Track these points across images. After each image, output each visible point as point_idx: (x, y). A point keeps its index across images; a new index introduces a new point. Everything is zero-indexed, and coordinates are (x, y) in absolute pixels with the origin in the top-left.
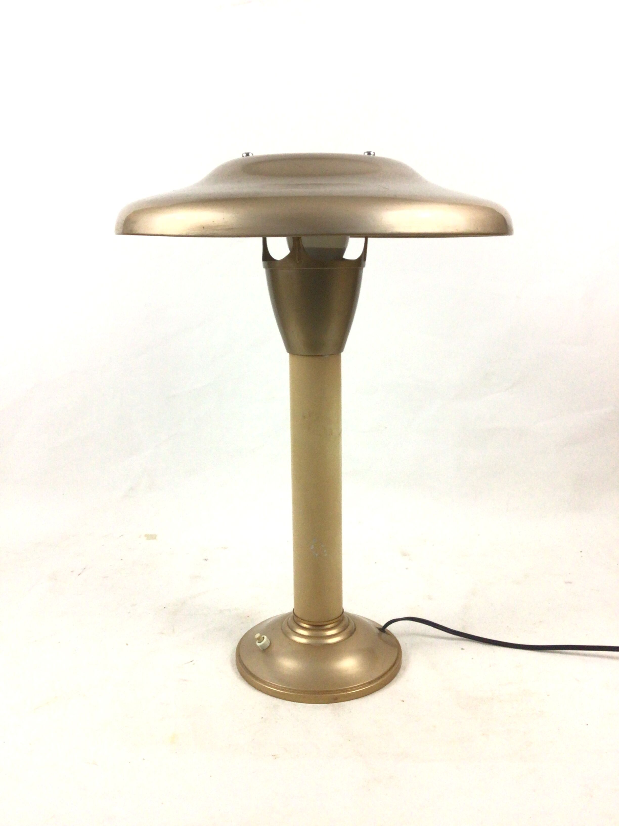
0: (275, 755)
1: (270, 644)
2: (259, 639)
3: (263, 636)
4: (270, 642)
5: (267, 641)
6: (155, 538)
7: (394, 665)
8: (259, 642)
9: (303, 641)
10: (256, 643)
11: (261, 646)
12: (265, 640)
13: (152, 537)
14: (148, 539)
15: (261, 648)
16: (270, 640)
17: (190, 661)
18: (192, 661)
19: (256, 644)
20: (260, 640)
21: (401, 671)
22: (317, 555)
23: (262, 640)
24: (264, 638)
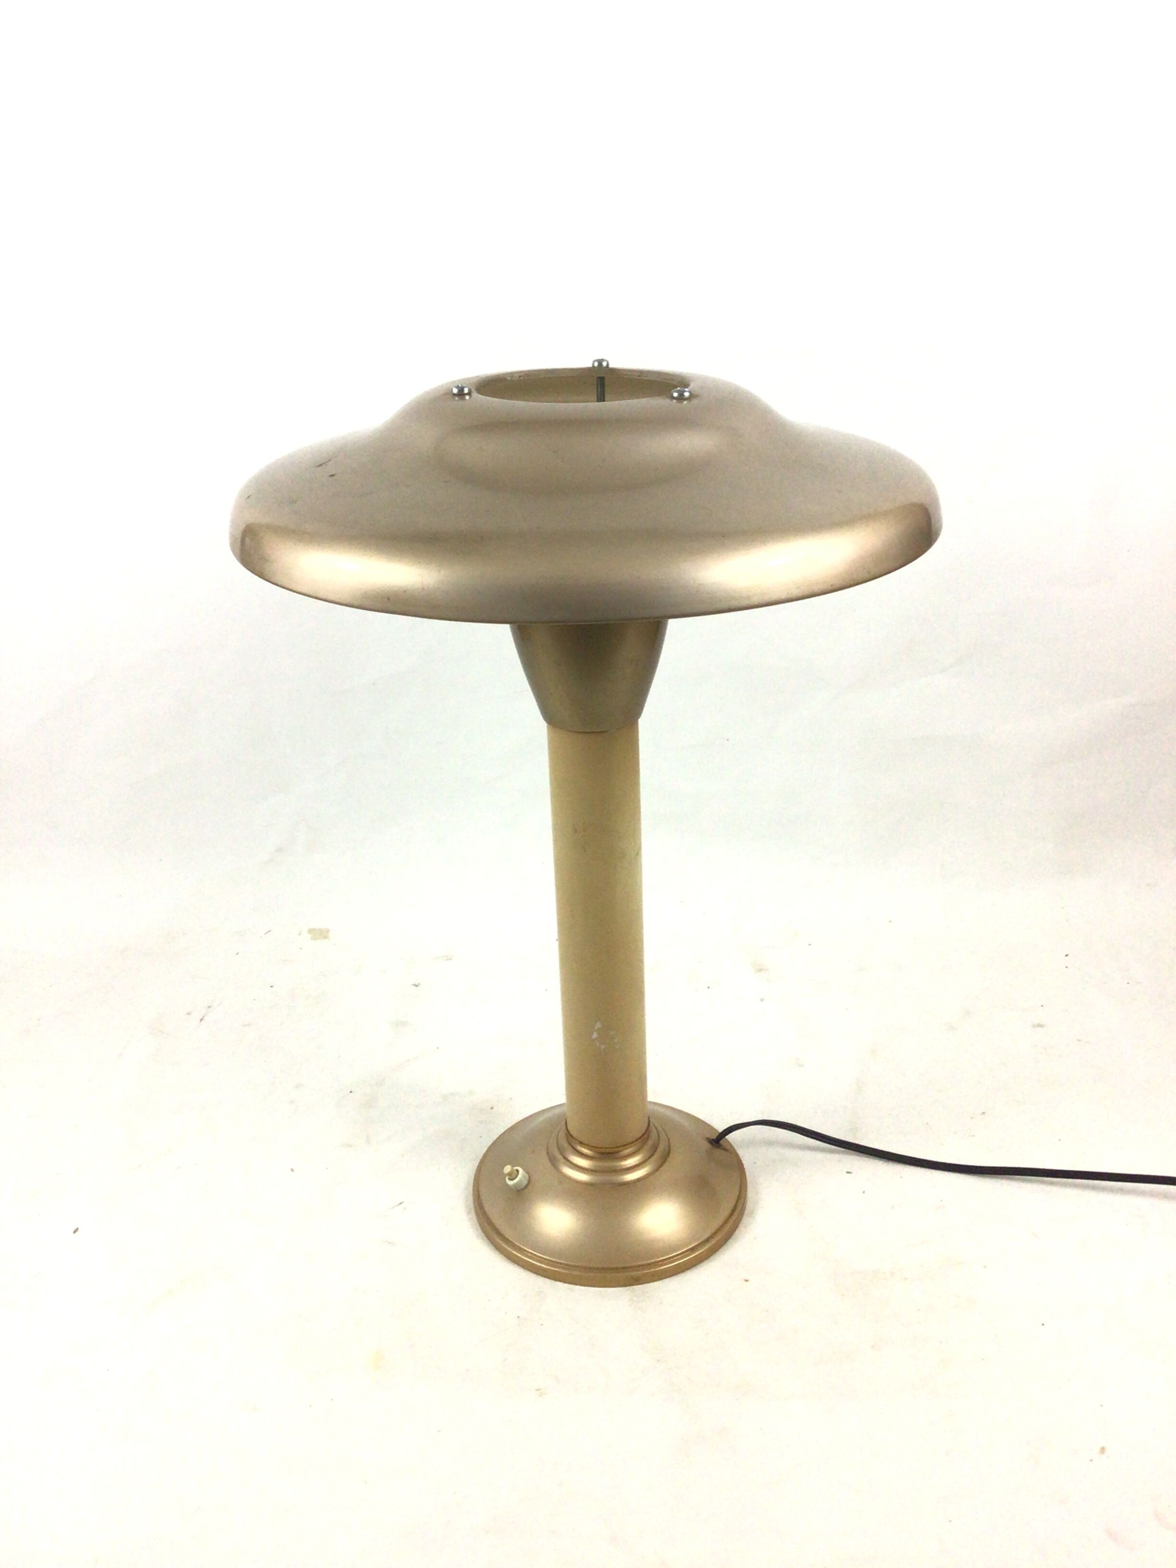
0: (540, 1390)
1: (529, 1182)
2: (510, 1174)
3: (515, 1168)
4: (528, 1176)
5: (523, 1176)
6: (326, 937)
7: (733, 1211)
8: (511, 1178)
9: (583, 1177)
10: (505, 1180)
11: (515, 1185)
12: (520, 1176)
13: (320, 934)
14: (314, 938)
15: (513, 1187)
16: (528, 1173)
17: (399, 1203)
18: (401, 1203)
19: (506, 1182)
20: (513, 1175)
21: (745, 1220)
22: (603, 1047)
23: (514, 1178)
24: (517, 1171)
